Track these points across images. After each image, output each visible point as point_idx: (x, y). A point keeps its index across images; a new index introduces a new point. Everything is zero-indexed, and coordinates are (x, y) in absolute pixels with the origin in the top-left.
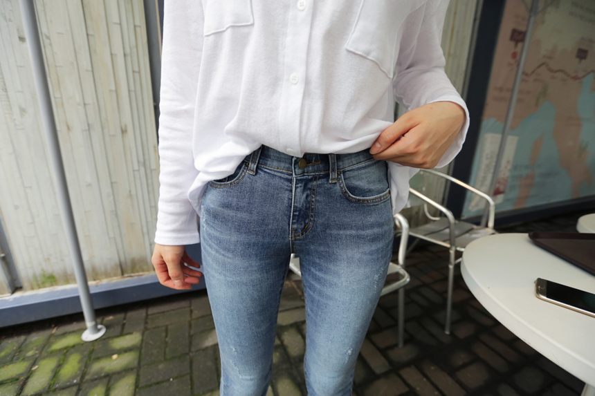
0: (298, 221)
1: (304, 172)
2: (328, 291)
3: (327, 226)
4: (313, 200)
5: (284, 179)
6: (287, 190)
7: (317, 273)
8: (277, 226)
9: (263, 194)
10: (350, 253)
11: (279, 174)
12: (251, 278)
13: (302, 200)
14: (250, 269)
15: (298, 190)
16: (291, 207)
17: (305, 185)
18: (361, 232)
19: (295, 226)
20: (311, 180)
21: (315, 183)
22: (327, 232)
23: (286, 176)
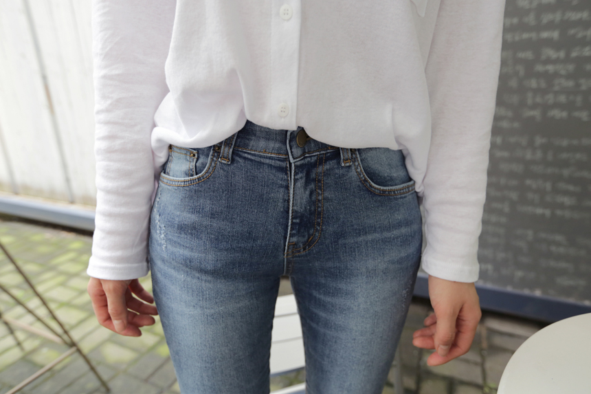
0: (299, 231)
1: (304, 153)
2: (339, 319)
3: (340, 235)
4: (320, 198)
5: (275, 167)
6: (281, 186)
7: (322, 297)
8: (268, 240)
9: (247, 193)
10: (371, 264)
11: (267, 161)
12: (238, 305)
13: (304, 201)
14: (236, 293)
15: (299, 184)
16: (288, 212)
17: (308, 175)
18: (387, 234)
19: (294, 239)
20: (314, 165)
21: (320, 169)
22: (340, 242)
23: (278, 163)
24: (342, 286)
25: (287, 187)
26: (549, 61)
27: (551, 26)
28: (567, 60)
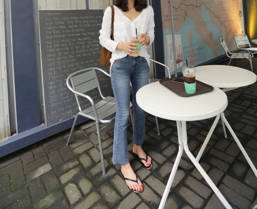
4: (137, 63)
5: (132, 59)
15: (135, 61)
16: (133, 65)
21: (137, 59)
24: (140, 75)
25: (133, 62)
26: (79, 41)
27: (78, 32)
28: (83, 41)
